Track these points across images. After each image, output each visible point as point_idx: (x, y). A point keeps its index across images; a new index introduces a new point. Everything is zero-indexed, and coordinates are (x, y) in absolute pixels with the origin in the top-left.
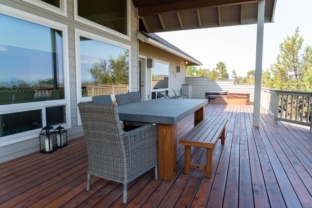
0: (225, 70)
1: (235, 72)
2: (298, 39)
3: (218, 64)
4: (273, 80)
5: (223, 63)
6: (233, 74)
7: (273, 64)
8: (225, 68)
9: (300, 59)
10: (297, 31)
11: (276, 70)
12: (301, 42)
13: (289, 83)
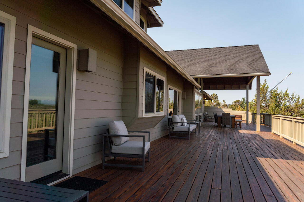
0: (218, 100)
1: (225, 101)
2: (266, 86)
3: (212, 95)
4: (253, 109)
5: (216, 95)
6: (223, 103)
7: (253, 99)
8: (217, 98)
9: (268, 97)
10: (265, 81)
11: (255, 103)
12: (267, 87)
13: (262, 111)
